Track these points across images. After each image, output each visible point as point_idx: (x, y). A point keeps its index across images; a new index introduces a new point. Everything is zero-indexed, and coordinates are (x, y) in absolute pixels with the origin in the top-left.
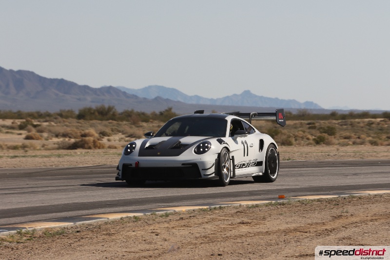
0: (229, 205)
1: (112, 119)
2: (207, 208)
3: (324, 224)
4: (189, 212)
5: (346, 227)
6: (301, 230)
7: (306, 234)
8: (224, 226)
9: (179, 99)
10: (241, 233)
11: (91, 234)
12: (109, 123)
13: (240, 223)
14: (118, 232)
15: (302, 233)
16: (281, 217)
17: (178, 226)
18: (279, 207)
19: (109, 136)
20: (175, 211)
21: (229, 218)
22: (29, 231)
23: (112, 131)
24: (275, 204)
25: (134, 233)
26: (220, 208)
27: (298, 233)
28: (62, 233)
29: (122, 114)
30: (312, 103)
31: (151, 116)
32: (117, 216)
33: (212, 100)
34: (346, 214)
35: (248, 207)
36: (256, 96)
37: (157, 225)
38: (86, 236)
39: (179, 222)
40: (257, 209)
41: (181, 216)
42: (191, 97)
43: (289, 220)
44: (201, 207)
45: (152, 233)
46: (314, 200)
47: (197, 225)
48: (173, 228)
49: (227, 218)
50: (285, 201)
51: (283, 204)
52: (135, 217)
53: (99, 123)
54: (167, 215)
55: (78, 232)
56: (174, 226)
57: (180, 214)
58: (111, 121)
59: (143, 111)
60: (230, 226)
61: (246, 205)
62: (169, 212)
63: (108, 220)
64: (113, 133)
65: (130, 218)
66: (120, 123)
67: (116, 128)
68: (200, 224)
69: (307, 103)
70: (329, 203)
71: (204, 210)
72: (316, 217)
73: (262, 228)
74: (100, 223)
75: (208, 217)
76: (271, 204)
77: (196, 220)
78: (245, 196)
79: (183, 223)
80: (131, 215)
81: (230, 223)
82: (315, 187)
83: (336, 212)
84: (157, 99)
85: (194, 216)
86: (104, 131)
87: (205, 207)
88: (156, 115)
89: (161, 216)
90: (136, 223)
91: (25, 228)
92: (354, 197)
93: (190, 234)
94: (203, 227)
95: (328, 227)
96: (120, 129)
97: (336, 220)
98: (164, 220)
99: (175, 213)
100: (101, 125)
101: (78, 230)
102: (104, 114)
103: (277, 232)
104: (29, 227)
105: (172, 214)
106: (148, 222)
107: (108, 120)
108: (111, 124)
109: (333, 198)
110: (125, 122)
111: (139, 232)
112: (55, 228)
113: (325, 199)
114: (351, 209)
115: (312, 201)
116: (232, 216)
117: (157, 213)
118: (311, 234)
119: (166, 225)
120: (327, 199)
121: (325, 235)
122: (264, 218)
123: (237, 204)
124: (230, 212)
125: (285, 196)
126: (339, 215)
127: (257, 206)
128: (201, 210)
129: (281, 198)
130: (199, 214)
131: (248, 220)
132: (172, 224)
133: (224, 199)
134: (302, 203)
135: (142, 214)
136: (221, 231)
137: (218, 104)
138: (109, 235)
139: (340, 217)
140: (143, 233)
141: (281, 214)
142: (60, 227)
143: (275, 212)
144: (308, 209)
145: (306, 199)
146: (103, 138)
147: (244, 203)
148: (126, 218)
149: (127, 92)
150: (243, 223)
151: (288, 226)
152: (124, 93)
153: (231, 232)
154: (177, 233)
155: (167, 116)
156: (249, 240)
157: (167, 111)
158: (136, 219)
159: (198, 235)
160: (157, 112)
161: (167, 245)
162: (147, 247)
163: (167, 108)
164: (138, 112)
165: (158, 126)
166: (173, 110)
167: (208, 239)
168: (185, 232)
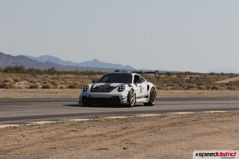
0: (67, 121)
1: (22, 73)
2: (55, 122)
3: (116, 132)
4: (45, 124)
5: (128, 133)
6: (102, 135)
7: (105, 137)
8: (62, 132)
9: (59, 63)
10: (70, 136)
12: (20, 75)
13: (71, 131)
14: (3, 135)
15: (103, 137)
16: (94, 128)
17: (37, 132)
18: (95, 122)
19: (19, 82)
20: (37, 124)
21: (66, 128)
23: (21, 79)
24: (93, 121)
25: (11, 136)
26: (62, 122)
27: (101, 137)
29: (28, 70)
30: (129, 66)
31: (43, 72)
32: (4, 126)
33: (76, 63)
34: (129, 127)
35: (78, 122)
36: (100, 62)
37: (26, 131)
39: (37, 130)
40: (83, 123)
41: (40, 127)
42: (65, 62)
43: (98, 129)
44: (51, 122)
45: (21, 135)
46: (115, 119)
47: (47, 132)
49: (64, 128)
50: (98, 119)
51: (97, 121)
53: (15, 75)
54: (32, 126)
56: (34, 132)
57: (39, 126)
58: (21, 74)
59: (39, 69)
60: (65, 132)
62: (33, 124)
64: (22, 80)
65: (11, 127)
66: (26, 75)
67: (23, 77)
69: (127, 66)
70: (122, 121)
71: (53, 124)
72: (113, 128)
73: (82, 134)
75: (55, 127)
76: (90, 121)
77: (47, 129)
78: (79, 116)
79: (40, 130)
80: (12, 125)
82: (117, 112)
83: (125, 125)
84: (47, 63)
85: (47, 127)
86: (17, 79)
87: (54, 122)
88: (46, 71)
89: (29, 127)
90: (15, 130)
92: (136, 118)
93: (42, 137)
94: (50, 132)
95: (118, 134)
96: (26, 78)
97: (123, 130)
98: (30, 128)
99: (37, 125)
100: (15, 76)
102: (18, 70)
103: (90, 136)
105: (35, 125)
106: (21, 129)
107: (20, 73)
108: (21, 76)
109: (125, 118)
110: (29, 75)
111: (14, 135)
113: (120, 118)
114: (133, 124)
115: (113, 119)
116: (68, 127)
117: (27, 124)
118: (108, 138)
119: (30, 131)
120: (122, 118)
121: (115, 138)
122: (85, 128)
123: (72, 120)
124: (68, 125)
125: (99, 116)
126: (125, 127)
127: (83, 121)
128: (52, 123)
129: (97, 117)
130: (50, 125)
131: (76, 129)
132: (34, 131)
133: (66, 118)
134: (107, 120)
135: (18, 125)
136: (59, 135)
137: (79, 66)
139: (126, 128)
140: (16, 135)
141: (95, 126)
143: (92, 125)
144: (110, 123)
145: (110, 118)
146: (16, 83)
147: (76, 120)
148: (9, 127)
149: (31, 58)
150: (73, 131)
151: (97, 133)
152: (30, 59)
153: (64, 136)
154: (35, 136)
155: (51, 72)
156: (73, 140)
157: (52, 69)
158: (15, 128)
159: (46, 137)
160: (47, 69)
161: (27, 142)
162: (16, 143)
163: (52, 67)
164: (36, 69)
165: (46, 77)
166: (55, 69)
167: (51, 139)
168: (39, 135)
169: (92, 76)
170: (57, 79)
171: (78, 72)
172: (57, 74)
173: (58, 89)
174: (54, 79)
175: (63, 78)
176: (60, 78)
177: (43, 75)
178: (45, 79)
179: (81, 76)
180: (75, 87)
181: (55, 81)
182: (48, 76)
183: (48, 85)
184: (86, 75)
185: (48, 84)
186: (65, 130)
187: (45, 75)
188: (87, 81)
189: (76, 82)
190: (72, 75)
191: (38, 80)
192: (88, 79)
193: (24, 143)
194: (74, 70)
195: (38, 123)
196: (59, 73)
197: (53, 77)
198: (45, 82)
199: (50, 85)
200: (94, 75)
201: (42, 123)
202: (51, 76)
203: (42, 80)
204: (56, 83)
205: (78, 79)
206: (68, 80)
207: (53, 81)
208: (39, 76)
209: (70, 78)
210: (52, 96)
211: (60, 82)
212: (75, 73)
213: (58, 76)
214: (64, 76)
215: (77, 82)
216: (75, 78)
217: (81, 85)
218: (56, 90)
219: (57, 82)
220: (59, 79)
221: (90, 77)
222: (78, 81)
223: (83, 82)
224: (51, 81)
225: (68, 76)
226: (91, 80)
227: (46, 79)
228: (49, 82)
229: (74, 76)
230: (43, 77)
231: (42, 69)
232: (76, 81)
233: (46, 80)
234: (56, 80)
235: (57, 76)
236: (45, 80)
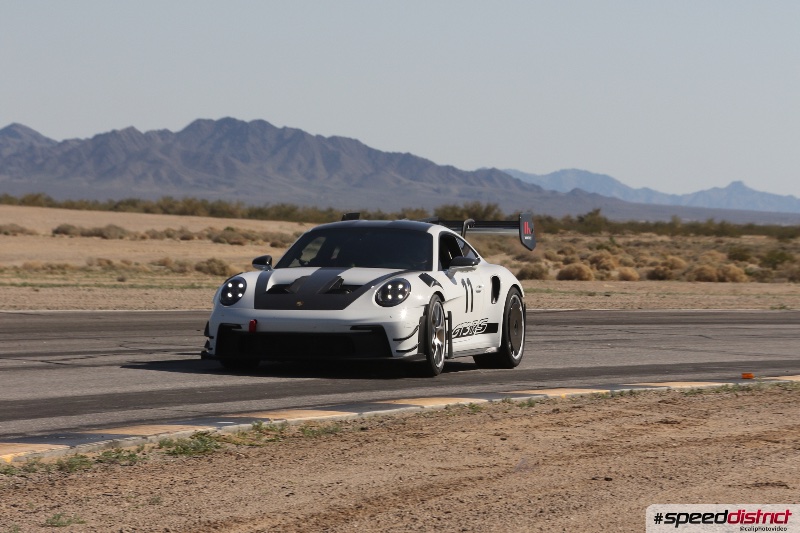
0: (649, 389)
2: (607, 393)
4: (572, 399)
6: (767, 438)
7: (776, 445)
8: (630, 427)
9: (615, 194)
10: (657, 441)
11: (385, 435)
13: (661, 422)
14: (434, 432)
15: (769, 444)
16: (740, 413)
17: (546, 425)
18: (740, 394)
20: (547, 397)
21: (643, 413)
22: (274, 425)
23: (490, 247)
24: (733, 390)
25: (464, 435)
26: (631, 393)
27: (763, 443)
28: (333, 432)
31: (562, 223)
32: (439, 404)
33: (673, 197)
35: (684, 393)
36: (754, 192)
37: (509, 422)
38: (375, 438)
39: (550, 416)
40: (699, 396)
41: (556, 407)
42: (636, 192)
44: (595, 391)
45: (496, 435)
47: (581, 424)
48: (536, 427)
49: (638, 412)
50: (752, 384)
51: (749, 389)
52: (472, 406)
54: (531, 404)
55: (363, 429)
56: (538, 423)
57: (555, 403)
59: (549, 213)
60: (642, 427)
61: (680, 389)
62: (534, 398)
63: (421, 410)
64: (492, 251)
65: (462, 407)
67: (498, 243)
68: (587, 422)
71: (600, 397)
73: (700, 432)
74: (407, 415)
75: (606, 408)
76: (725, 389)
77: (580, 413)
78: (684, 372)
79: (557, 418)
80: (466, 401)
81: (642, 422)
84: (575, 193)
85: (580, 407)
87: (604, 391)
88: (571, 221)
89: (521, 405)
90: (473, 416)
91: (268, 420)
93: (564, 440)
96: (504, 246)
98: (524, 412)
99: (548, 401)
101: (364, 426)
103: (723, 440)
104: (275, 419)
105: (541, 402)
106: (494, 415)
111: (473, 433)
112: (322, 421)
116: (650, 408)
117: (513, 399)
118: (786, 446)
119: (526, 422)
122: (707, 414)
123: (664, 387)
124: (649, 401)
125: (753, 374)
127: (700, 391)
128: (595, 395)
129: (747, 378)
130: (589, 402)
131: (677, 417)
132: (536, 420)
133: (645, 378)
134: (784, 387)
135: (485, 401)
136: (622, 437)
137: (684, 203)
138: (418, 436)
140: (479, 435)
141: (741, 408)
142: (333, 420)
143: (729, 404)
144: (793, 399)
145: (792, 382)
147: (677, 386)
148: (455, 406)
149: (522, 179)
150: (667, 423)
151: (748, 429)
152: (518, 182)
153: (639, 439)
154: (541, 437)
155: (590, 224)
156: (669, 453)
157: (590, 214)
158: (474, 409)
159: (578, 442)
160: (574, 216)
161: (516, 459)
162: (481, 460)
163: (590, 210)
164: (539, 216)
165: (573, 241)
166: (602, 214)
167: (594, 450)
168: (556, 435)
169: (727, 239)
170: (610, 246)
171: (679, 226)
172: (610, 231)
173: (612, 282)
174: (600, 247)
175: (629, 244)
176: (619, 246)
177: (562, 233)
178: (570, 248)
179: (689, 240)
180: (671, 274)
181: (601, 257)
182: (580, 236)
183: (580, 270)
184: (707, 235)
185: (579, 264)
186: (643, 420)
187: (570, 236)
188: (710, 255)
189: (672, 260)
190: (660, 234)
191: (547, 251)
192: (714, 248)
193: (505, 462)
194: (667, 220)
195: (552, 394)
196: (616, 229)
197: (597, 240)
198: (570, 257)
199: (586, 268)
200: (732, 236)
201: (563, 393)
202: (588, 239)
203: (559, 253)
204: (605, 262)
205: (678, 248)
206: (647, 252)
207: (594, 254)
208: (549, 237)
209: (653, 245)
210: (594, 305)
211: (620, 257)
212: (671, 228)
213: (611, 238)
214: (631, 240)
215: (677, 258)
216: (668, 247)
217: (689, 270)
218: (607, 286)
219: (608, 258)
220: (617, 249)
221: (721, 242)
222: (678, 254)
223: (696, 260)
224: (588, 255)
225: (645, 237)
226: (723, 251)
227: (574, 248)
228: (582, 259)
229: (665, 238)
230: (563, 241)
231: (558, 214)
232: (672, 254)
233: (573, 252)
234: (605, 252)
235: (607, 240)
236: (568, 252)
